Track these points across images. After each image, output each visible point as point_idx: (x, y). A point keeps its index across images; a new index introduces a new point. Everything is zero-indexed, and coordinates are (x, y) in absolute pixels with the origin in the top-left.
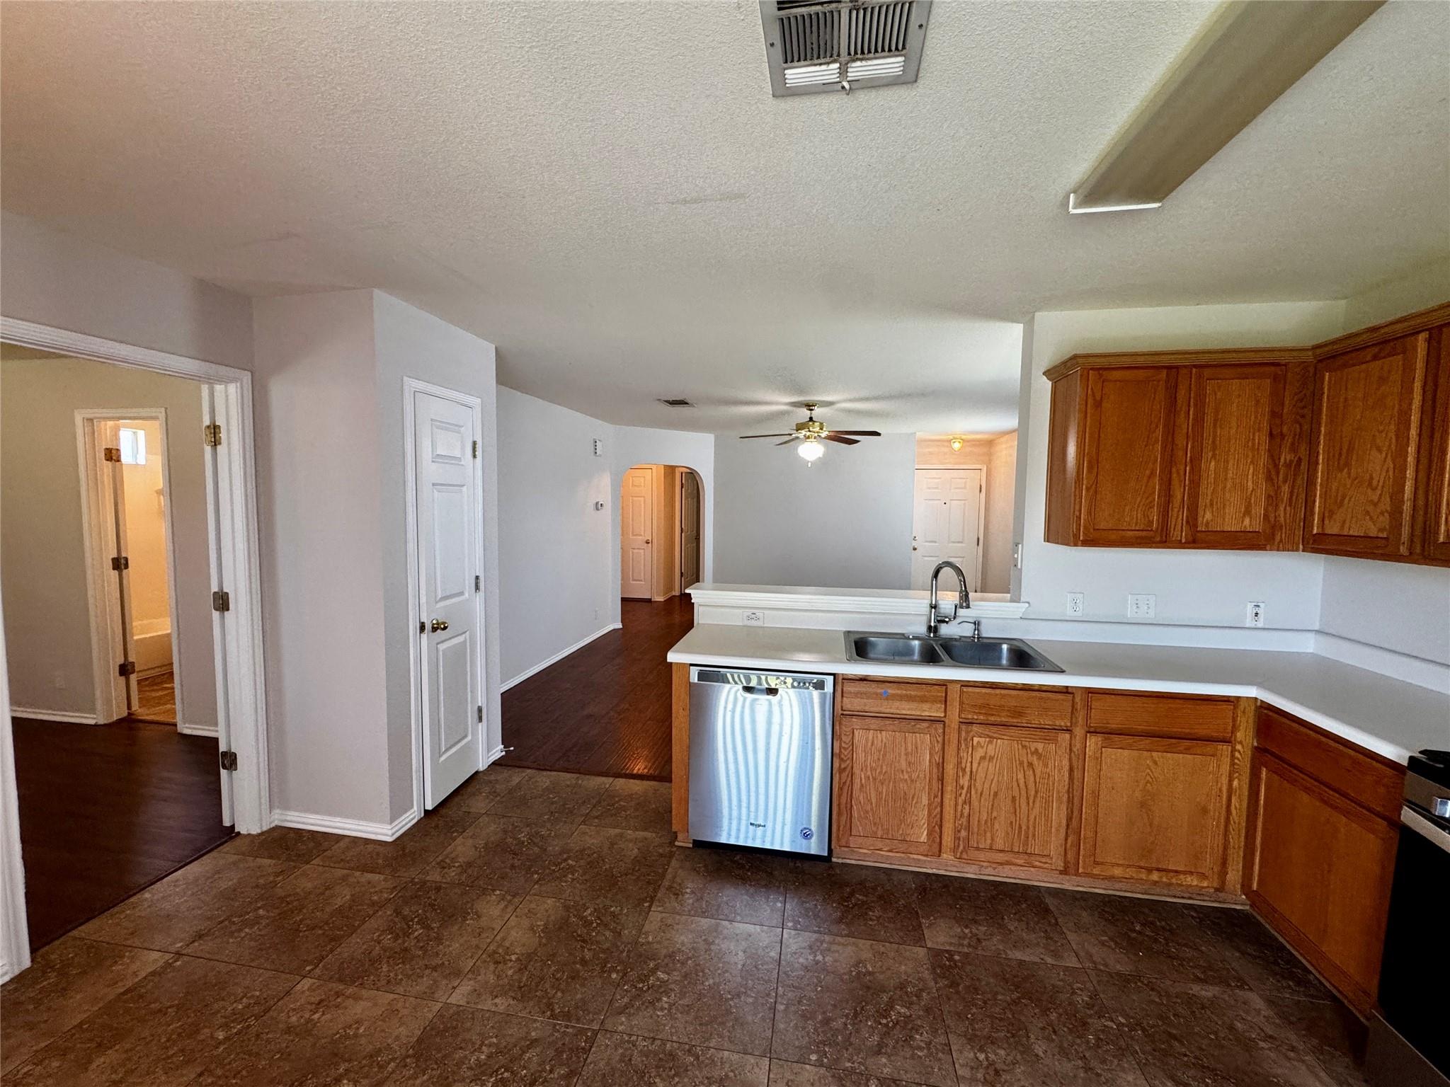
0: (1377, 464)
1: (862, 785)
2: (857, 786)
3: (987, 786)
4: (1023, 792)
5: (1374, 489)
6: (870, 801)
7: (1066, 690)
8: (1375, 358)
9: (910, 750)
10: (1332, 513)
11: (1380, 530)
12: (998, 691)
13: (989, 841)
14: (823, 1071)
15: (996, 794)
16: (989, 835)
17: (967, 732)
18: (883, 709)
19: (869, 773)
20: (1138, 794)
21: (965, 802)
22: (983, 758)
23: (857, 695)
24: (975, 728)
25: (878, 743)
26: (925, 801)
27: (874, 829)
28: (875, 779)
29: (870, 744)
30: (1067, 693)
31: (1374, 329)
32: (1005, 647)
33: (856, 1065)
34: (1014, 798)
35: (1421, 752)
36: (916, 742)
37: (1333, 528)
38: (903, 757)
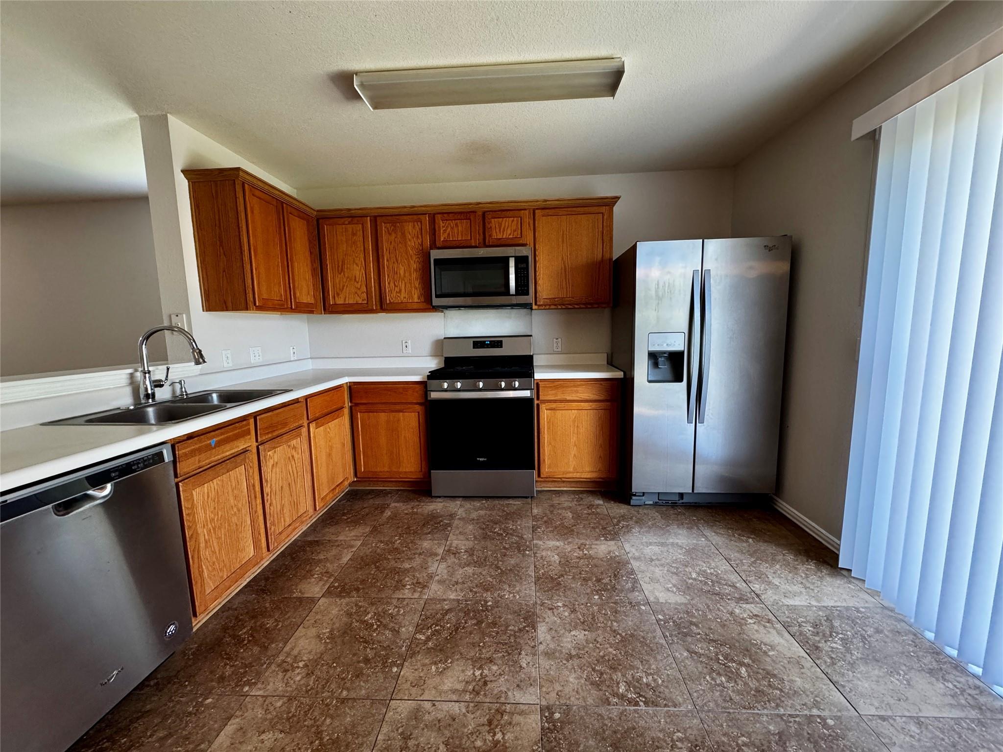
0: (357, 271)
1: (206, 542)
2: (202, 545)
3: (277, 485)
4: (292, 478)
5: (358, 282)
6: (214, 552)
7: (296, 401)
8: (349, 223)
9: (234, 485)
10: (338, 294)
11: (363, 300)
12: (275, 412)
13: (283, 524)
14: (406, 664)
15: (282, 487)
16: (282, 519)
17: (265, 450)
18: (213, 459)
19: (210, 526)
20: (328, 451)
21: (270, 505)
22: (273, 465)
23: (193, 453)
24: (267, 445)
25: (213, 494)
26: (249, 522)
27: (221, 574)
28: (214, 529)
29: (206, 497)
30: (298, 402)
31: (349, 210)
33: (405, 644)
34: (289, 484)
36: (237, 477)
37: (340, 301)
38: (230, 493)
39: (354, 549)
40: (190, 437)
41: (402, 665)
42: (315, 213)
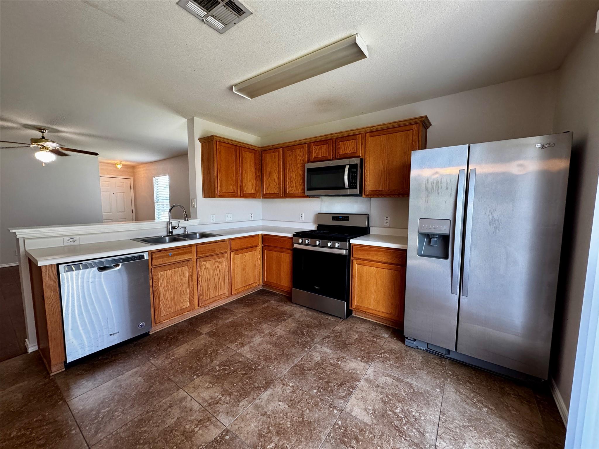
0: (275, 176)
1: (164, 295)
2: (161, 295)
3: (207, 278)
4: (217, 276)
5: (275, 182)
6: (167, 300)
7: (224, 241)
8: (273, 152)
9: (181, 274)
10: (267, 189)
11: (277, 192)
12: (208, 245)
13: (209, 296)
14: (201, 377)
15: (209, 280)
16: (208, 294)
17: (200, 261)
18: (170, 261)
19: (166, 288)
20: (243, 266)
21: (201, 286)
22: (205, 269)
23: (159, 258)
24: (202, 259)
25: (169, 276)
26: (188, 291)
27: (170, 310)
28: (168, 290)
29: (165, 277)
30: (225, 241)
31: (273, 146)
32: (198, 235)
33: (209, 368)
34: (214, 279)
35: (295, 233)
36: (183, 271)
37: (268, 192)
38: (179, 277)
39: (235, 318)
40: (160, 251)
41: (199, 376)
42: (260, 149)
